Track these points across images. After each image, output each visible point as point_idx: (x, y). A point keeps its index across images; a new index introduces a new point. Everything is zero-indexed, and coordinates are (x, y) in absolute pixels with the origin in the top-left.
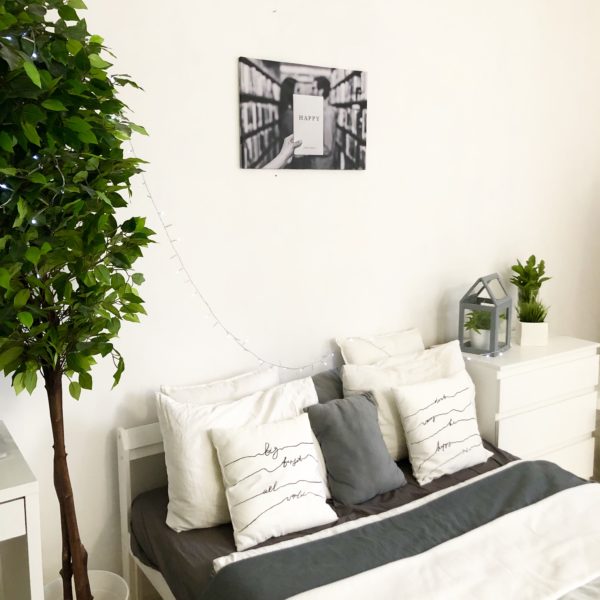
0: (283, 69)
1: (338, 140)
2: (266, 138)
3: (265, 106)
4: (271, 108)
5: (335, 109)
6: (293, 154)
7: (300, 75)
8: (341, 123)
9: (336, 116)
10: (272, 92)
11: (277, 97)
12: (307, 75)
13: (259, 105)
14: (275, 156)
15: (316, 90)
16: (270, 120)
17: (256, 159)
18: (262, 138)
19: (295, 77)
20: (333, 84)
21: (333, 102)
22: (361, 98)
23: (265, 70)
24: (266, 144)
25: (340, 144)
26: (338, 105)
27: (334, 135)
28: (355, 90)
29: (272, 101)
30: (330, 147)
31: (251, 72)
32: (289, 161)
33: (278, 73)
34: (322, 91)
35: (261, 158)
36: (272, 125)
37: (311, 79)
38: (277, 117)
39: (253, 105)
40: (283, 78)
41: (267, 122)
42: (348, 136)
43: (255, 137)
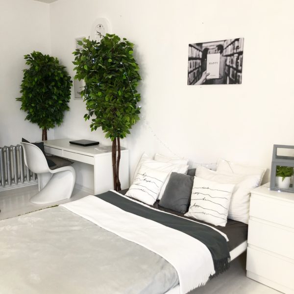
0: (203, 45)
1: (226, 71)
2: (196, 73)
3: (196, 61)
4: (198, 61)
5: (225, 58)
6: (206, 79)
7: (211, 46)
8: (228, 63)
9: (226, 61)
10: (199, 55)
11: (201, 57)
12: (213, 45)
13: (194, 61)
14: (199, 80)
15: (217, 51)
16: (198, 66)
17: (192, 81)
18: (194, 73)
19: (208, 47)
20: (225, 47)
21: (224, 55)
22: (239, 50)
23: (197, 47)
24: (196, 75)
25: (227, 73)
26: (227, 56)
27: (224, 69)
28: (235, 47)
29: (199, 59)
30: (222, 74)
31: (192, 49)
32: (204, 81)
33: (201, 47)
34: (219, 51)
35: (194, 81)
36: (198, 68)
37: (215, 47)
38: (200, 64)
39: (192, 61)
40: (203, 49)
41: (196, 67)
42: (231, 69)
43: (192, 73)
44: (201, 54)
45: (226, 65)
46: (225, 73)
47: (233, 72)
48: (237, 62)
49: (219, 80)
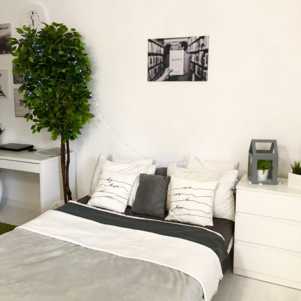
0: (165, 41)
1: (191, 68)
4: (160, 57)
5: (190, 55)
6: (169, 75)
7: (173, 42)
8: (193, 60)
9: (191, 58)
13: (155, 57)
14: (161, 76)
15: (180, 48)
21: (189, 51)
22: (204, 48)
23: (158, 43)
24: (157, 71)
25: (193, 70)
26: (191, 53)
27: (189, 66)
28: (201, 45)
30: (187, 71)
31: (152, 45)
32: (167, 78)
33: (163, 43)
34: (183, 48)
35: (155, 77)
37: (178, 43)
39: (152, 57)
41: (158, 63)
42: (197, 66)
43: (153, 69)
44: (162, 50)
45: (191, 62)
46: (190, 70)
47: (199, 69)
48: (203, 60)
49: (184, 77)
